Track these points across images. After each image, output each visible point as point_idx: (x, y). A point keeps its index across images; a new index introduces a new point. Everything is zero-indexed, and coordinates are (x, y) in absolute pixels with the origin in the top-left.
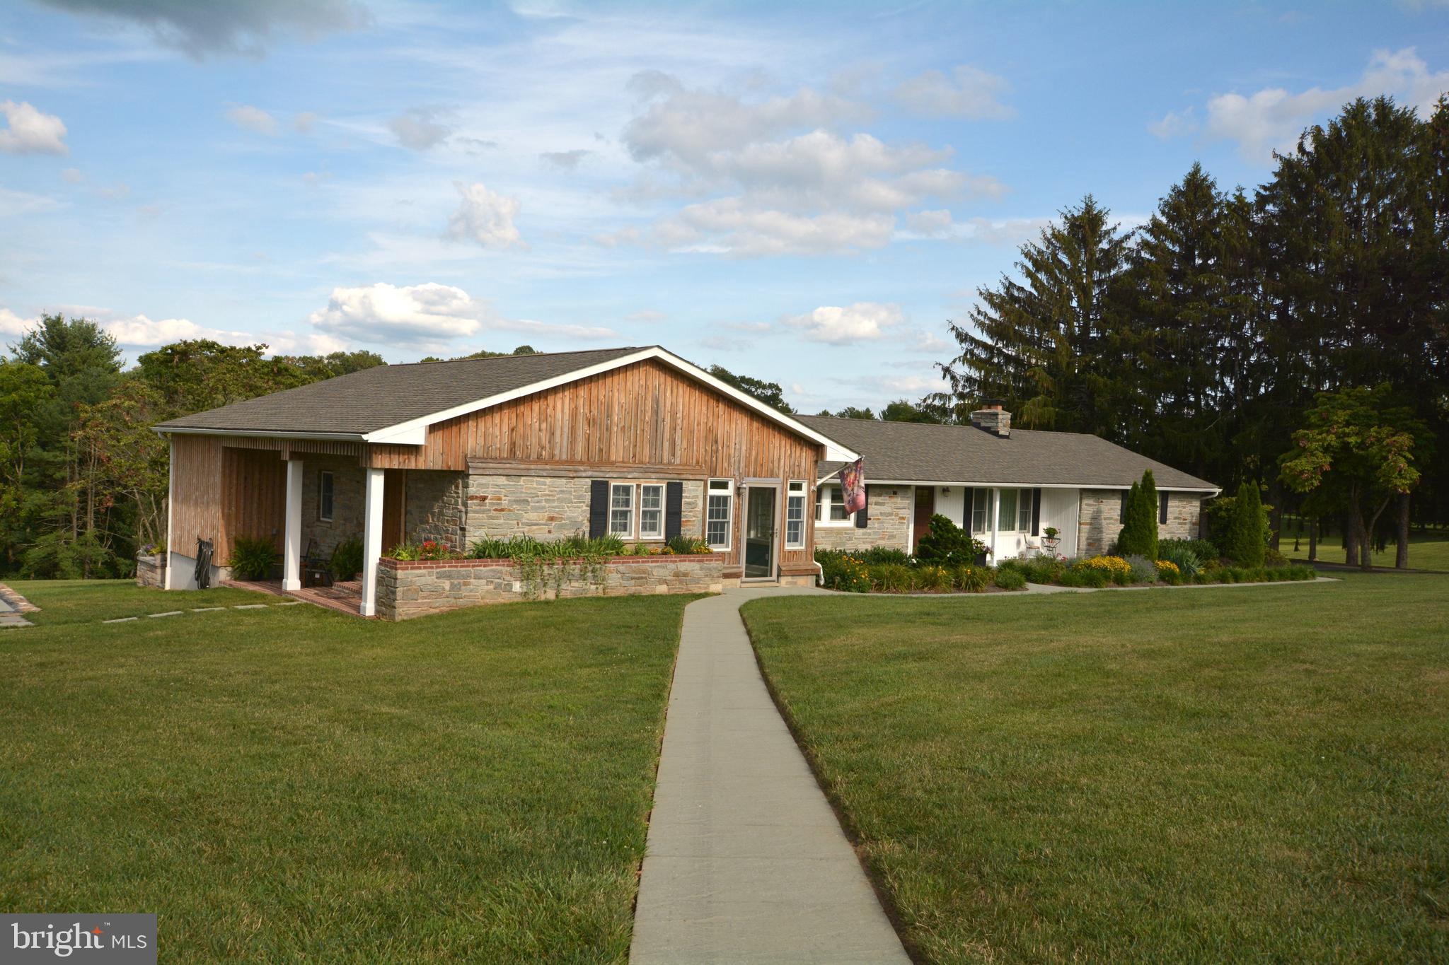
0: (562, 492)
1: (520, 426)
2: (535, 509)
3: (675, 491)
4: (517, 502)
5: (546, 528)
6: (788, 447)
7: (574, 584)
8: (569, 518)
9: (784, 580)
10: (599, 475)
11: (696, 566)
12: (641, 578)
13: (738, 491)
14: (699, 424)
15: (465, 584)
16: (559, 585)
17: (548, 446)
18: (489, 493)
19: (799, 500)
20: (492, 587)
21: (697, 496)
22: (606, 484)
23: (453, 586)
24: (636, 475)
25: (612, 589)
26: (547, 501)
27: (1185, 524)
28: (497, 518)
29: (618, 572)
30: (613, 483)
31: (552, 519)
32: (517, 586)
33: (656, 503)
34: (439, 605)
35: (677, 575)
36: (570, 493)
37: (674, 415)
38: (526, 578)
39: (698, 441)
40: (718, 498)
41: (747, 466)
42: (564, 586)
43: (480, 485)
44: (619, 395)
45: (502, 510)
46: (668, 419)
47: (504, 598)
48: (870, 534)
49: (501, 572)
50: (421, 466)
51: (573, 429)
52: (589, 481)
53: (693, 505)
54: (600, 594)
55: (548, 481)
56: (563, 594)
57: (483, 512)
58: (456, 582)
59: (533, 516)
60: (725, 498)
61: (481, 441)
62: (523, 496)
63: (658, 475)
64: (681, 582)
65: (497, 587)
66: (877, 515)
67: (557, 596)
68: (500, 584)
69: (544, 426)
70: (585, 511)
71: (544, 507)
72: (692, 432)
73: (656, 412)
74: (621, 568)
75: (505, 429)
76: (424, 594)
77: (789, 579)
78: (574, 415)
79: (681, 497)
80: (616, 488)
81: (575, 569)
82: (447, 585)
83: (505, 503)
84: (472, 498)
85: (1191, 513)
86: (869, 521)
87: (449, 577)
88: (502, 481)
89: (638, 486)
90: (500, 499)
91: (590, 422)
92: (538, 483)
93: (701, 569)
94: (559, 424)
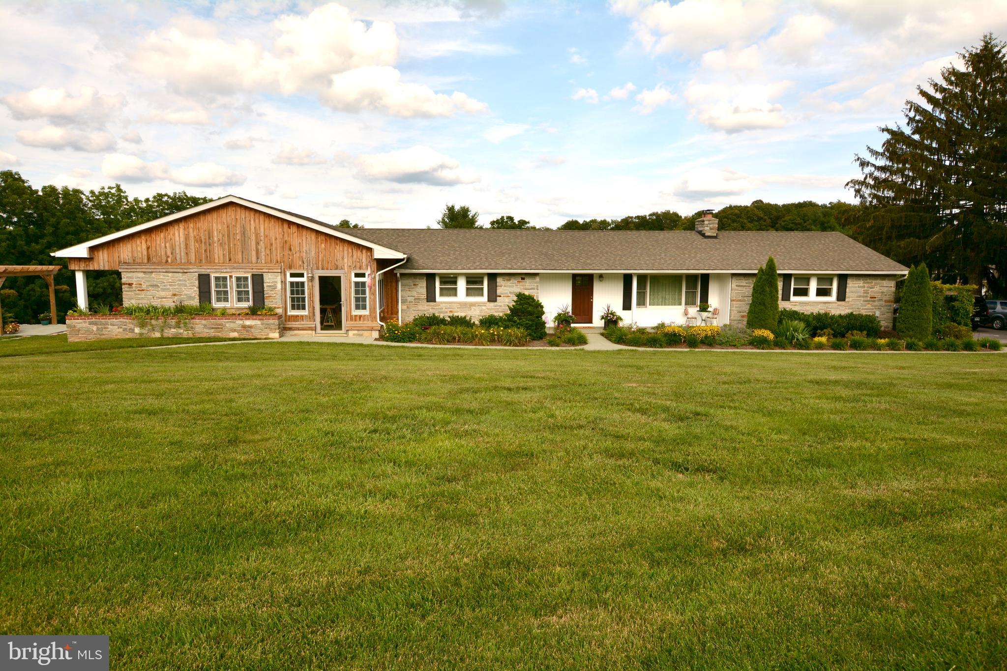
0: (180, 280)
1: (154, 245)
2: (163, 290)
3: (258, 280)
4: (151, 286)
5: (171, 300)
6: (350, 251)
7: (173, 330)
8: (185, 295)
9: (351, 333)
10: (204, 271)
11: (258, 322)
12: (218, 328)
13: (312, 279)
14: (276, 239)
15: (105, 328)
16: (163, 330)
17: (170, 256)
18: (134, 281)
19: (363, 284)
20: (121, 330)
21: (276, 282)
22: (208, 276)
23: (98, 329)
24: (228, 270)
25: (198, 333)
26: (170, 285)
27: (874, 301)
28: (139, 295)
29: (202, 324)
30: (213, 276)
31: (175, 295)
32: (137, 330)
33: (246, 286)
34: (92, 338)
35: (244, 327)
36: (185, 281)
37: (257, 235)
38: (142, 326)
39: (276, 249)
40: (297, 283)
41: (317, 263)
42: (166, 331)
43: (127, 277)
44: (217, 225)
45: (143, 290)
46: (253, 238)
47: (130, 335)
48: (501, 306)
49: (126, 322)
50: (96, 268)
51: (187, 246)
52: (197, 274)
53: (274, 287)
54: (191, 335)
55: (170, 275)
56: (166, 335)
57: (131, 291)
58: (100, 327)
59: (163, 294)
60: (303, 284)
61: (130, 255)
62: (155, 283)
63: (243, 270)
64: (247, 331)
65: (125, 330)
66: (507, 293)
67: (162, 335)
68: (126, 329)
69: (168, 245)
70: (195, 291)
71: (168, 289)
72: (271, 244)
73: (244, 234)
74: (204, 322)
75: (144, 247)
76: (82, 332)
77: (356, 332)
78: (187, 238)
79: (263, 282)
80: (217, 279)
81: (173, 322)
82: (95, 328)
83: (144, 287)
84: (125, 284)
85: (882, 292)
86: (498, 298)
87: (96, 324)
88: (141, 275)
89: (231, 277)
90: (141, 284)
91: (198, 240)
92: (164, 276)
93: (262, 324)
94: (177, 244)
